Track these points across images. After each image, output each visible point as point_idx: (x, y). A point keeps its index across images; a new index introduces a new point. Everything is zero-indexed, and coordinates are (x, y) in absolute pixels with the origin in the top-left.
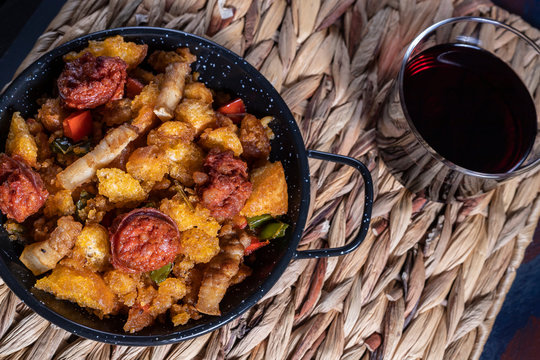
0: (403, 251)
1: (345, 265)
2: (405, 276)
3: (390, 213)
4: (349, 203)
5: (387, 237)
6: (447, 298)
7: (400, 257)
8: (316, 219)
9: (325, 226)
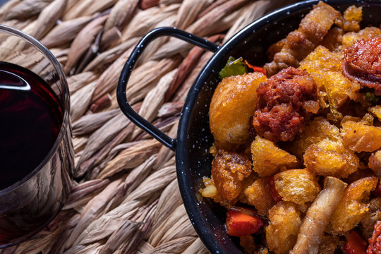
0: (85, 75)
1: (155, 73)
2: (94, 48)
3: (84, 114)
4: (127, 131)
5: (97, 92)
6: (55, 25)
7: (91, 70)
8: (170, 121)
9: (164, 111)
